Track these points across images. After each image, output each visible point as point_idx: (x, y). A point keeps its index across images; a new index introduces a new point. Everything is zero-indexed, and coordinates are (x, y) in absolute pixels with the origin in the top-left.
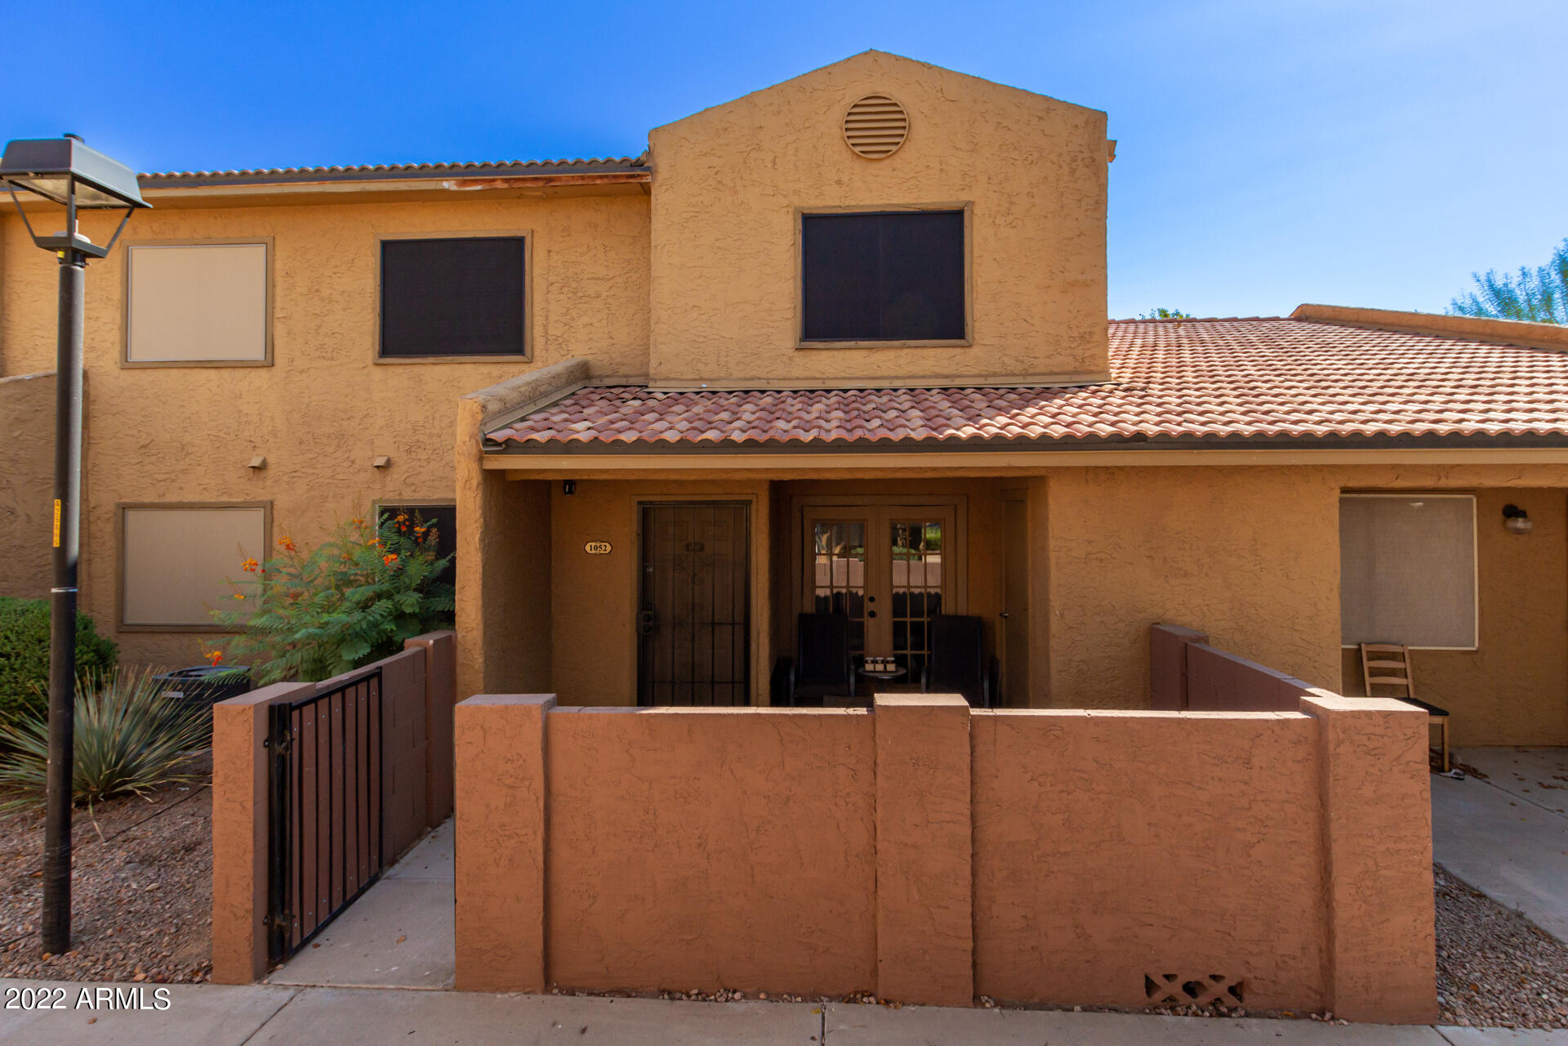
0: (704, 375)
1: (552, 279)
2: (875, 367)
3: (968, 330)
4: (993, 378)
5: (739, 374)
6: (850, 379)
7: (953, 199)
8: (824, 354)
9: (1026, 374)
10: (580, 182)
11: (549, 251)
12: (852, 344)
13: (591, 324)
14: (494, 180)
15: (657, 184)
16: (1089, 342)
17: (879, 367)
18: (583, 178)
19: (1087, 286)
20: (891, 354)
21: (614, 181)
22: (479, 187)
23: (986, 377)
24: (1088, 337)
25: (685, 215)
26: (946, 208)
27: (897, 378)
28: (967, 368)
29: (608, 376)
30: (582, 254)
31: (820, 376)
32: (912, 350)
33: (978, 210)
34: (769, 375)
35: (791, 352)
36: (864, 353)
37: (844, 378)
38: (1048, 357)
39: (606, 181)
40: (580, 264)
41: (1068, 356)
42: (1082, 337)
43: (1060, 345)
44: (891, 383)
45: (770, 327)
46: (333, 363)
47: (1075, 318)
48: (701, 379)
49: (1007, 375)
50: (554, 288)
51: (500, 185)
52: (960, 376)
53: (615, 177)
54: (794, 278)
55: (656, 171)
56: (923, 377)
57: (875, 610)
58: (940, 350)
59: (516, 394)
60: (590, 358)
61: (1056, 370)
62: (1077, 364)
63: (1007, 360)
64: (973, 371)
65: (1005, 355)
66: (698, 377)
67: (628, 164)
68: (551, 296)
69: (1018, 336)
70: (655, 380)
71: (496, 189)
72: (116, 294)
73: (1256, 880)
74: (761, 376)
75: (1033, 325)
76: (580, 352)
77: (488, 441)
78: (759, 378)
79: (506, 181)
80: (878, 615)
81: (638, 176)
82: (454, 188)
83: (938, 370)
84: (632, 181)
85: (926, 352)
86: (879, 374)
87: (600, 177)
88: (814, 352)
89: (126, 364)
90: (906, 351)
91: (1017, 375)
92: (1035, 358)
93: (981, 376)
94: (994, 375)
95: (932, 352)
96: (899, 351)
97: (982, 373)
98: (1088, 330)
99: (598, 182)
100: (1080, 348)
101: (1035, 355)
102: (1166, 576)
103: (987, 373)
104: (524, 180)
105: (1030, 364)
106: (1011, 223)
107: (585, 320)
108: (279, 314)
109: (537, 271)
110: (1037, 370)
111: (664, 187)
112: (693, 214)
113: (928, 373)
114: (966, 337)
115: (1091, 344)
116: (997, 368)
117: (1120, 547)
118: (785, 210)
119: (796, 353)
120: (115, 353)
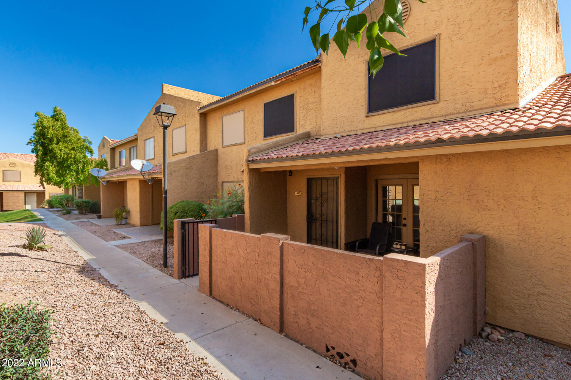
0: (337, 132)
1: (301, 105)
2: (396, 119)
3: (437, 95)
4: (450, 116)
5: (347, 129)
6: (386, 126)
7: (431, 35)
8: (376, 117)
9: (468, 111)
10: (302, 72)
11: (300, 97)
12: (386, 111)
13: (311, 119)
14: (282, 79)
15: (323, 66)
16: (504, 88)
17: (397, 119)
18: (303, 71)
19: (505, 58)
20: (402, 113)
21: (311, 69)
22: (279, 82)
23: (445, 116)
24: (504, 86)
25: (331, 74)
26: (427, 41)
27: (405, 123)
28: (437, 113)
29: (315, 136)
30: (308, 95)
31: (374, 126)
32: (411, 109)
33: (442, 37)
34: (357, 129)
35: (364, 118)
36: (392, 114)
37: (384, 126)
38: (480, 101)
39: (309, 70)
40: (308, 99)
41: (492, 98)
42: (500, 87)
43: (487, 93)
44: (402, 125)
45: (357, 110)
46: (256, 141)
47: (496, 77)
48: (336, 133)
49: (456, 113)
50: (302, 109)
51: (284, 80)
52: (433, 118)
53: (311, 67)
54: (365, 88)
55: (322, 61)
56: (416, 120)
57: (406, 224)
58: (423, 107)
59: (265, 146)
60: (310, 130)
61: (484, 106)
62: (496, 102)
63: (457, 106)
64: (440, 114)
65: (456, 104)
66: (334, 133)
67: (313, 62)
68: (301, 111)
69: (463, 93)
70: (322, 136)
71: (283, 81)
72: (221, 130)
73: (360, 321)
74: (354, 129)
75: (471, 86)
76: (308, 129)
77: (249, 161)
78: (354, 130)
79: (285, 78)
80: (407, 225)
81: (317, 65)
82: (274, 84)
83: (423, 116)
84: (315, 67)
85: (417, 109)
86: (397, 122)
87: (307, 69)
88: (373, 117)
89: (223, 147)
90: (409, 110)
91: (462, 112)
92: (472, 102)
93: (443, 116)
94: (450, 114)
95: (420, 109)
96: (406, 111)
97: (444, 114)
98: (505, 82)
99: (307, 70)
100: (499, 92)
101: (472, 101)
102: (478, 210)
103: (446, 114)
104: (289, 76)
105: (469, 106)
106: (460, 38)
107: (309, 118)
108: (246, 129)
109: (297, 104)
110: (473, 109)
111: (325, 66)
112: (333, 73)
113: (418, 118)
114: (436, 99)
115: (506, 89)
116: (452, 111)
117: (453, 194)
118: (363, 62)
119: (366, 118)
120: (221, 144)
